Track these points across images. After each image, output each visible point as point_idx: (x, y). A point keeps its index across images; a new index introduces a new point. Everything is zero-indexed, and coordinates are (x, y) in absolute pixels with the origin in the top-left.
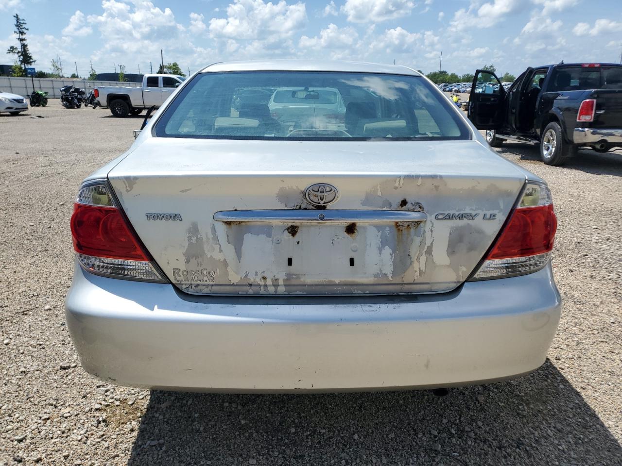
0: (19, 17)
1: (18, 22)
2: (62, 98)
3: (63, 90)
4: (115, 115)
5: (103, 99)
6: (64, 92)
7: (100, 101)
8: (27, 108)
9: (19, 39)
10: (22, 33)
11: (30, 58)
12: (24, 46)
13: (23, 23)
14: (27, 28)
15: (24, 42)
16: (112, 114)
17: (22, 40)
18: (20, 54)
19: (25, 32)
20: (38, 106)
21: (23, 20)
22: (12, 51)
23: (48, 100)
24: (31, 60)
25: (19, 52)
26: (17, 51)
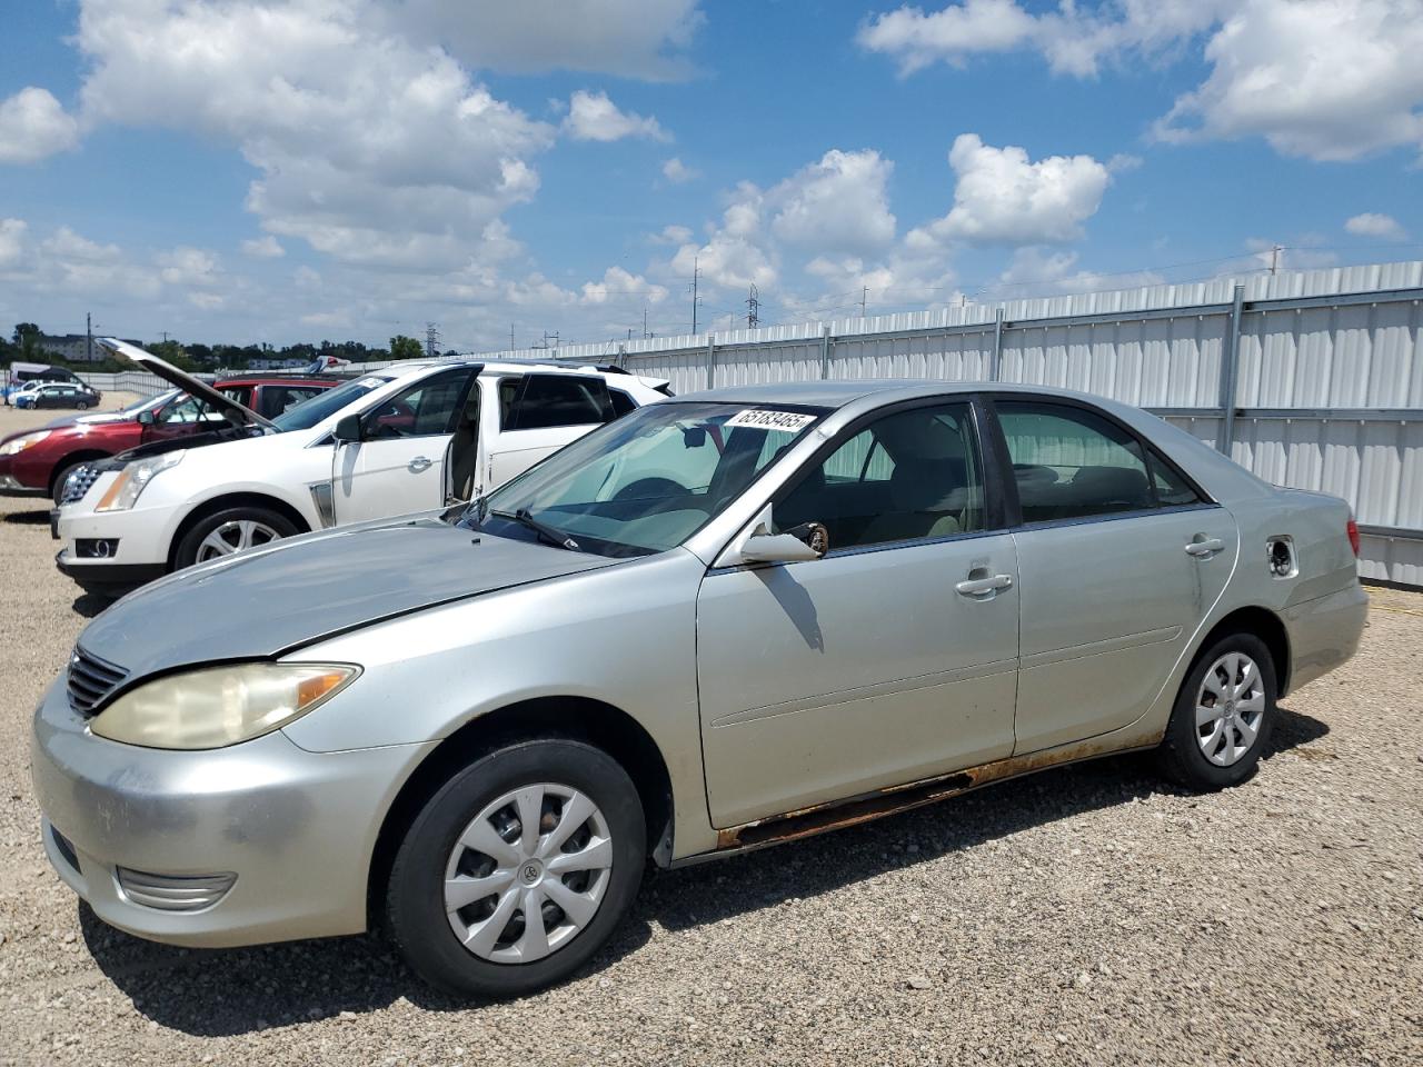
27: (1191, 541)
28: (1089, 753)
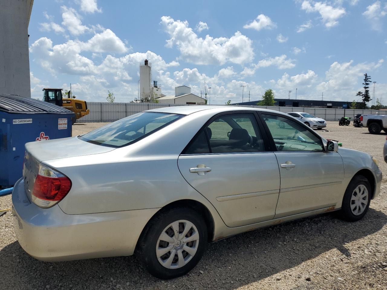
0: (367, 75)
1: (366, 78)
2: (354, 121)
3: (356, 117)
4: (371, 132)
5: (364, 122)
6: (356, 118)
7: (363, 124)
8: (325, 126)
9: (364, 87)
10: (367, 84)
11: (369, 98)
12: (367, 91)
13: (369, 78)
14: (370, 81)
15: (367, 89)
16: (369, 132)
17: (366, 88)
18: (363, 96)
19: (369, 83)
20: (343, 125)
21: (370, 76)
22: (359, 94)
23: (351, 122)
24: (369, 99)
25: (363, 95)
26: (362, 94)
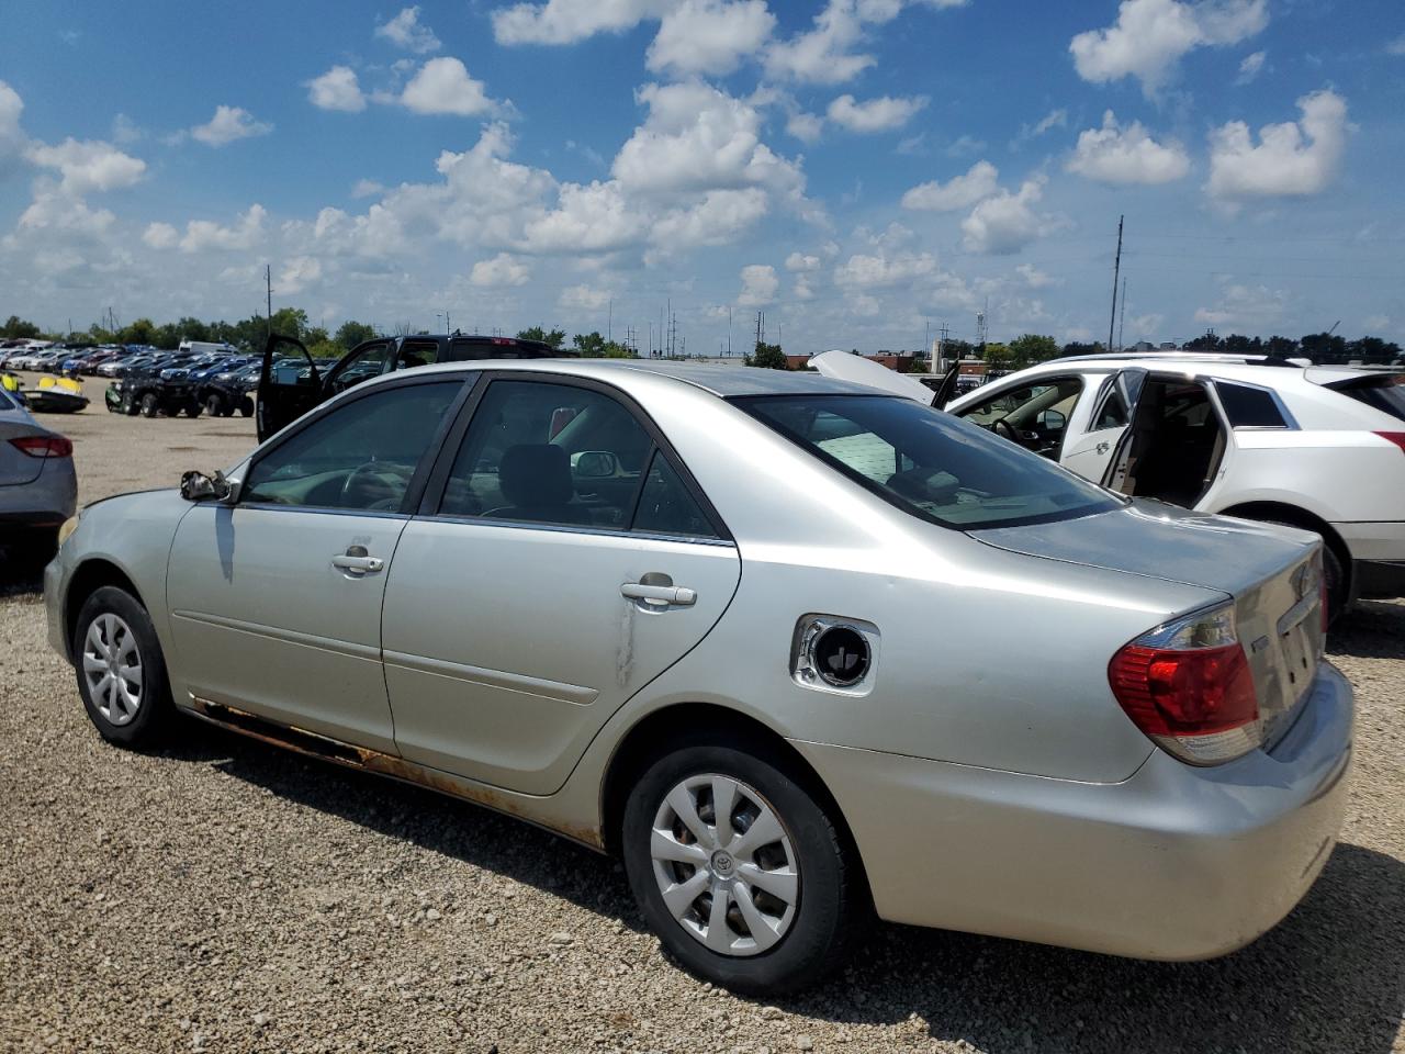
27: (638, 581)
28: (503, 807)
